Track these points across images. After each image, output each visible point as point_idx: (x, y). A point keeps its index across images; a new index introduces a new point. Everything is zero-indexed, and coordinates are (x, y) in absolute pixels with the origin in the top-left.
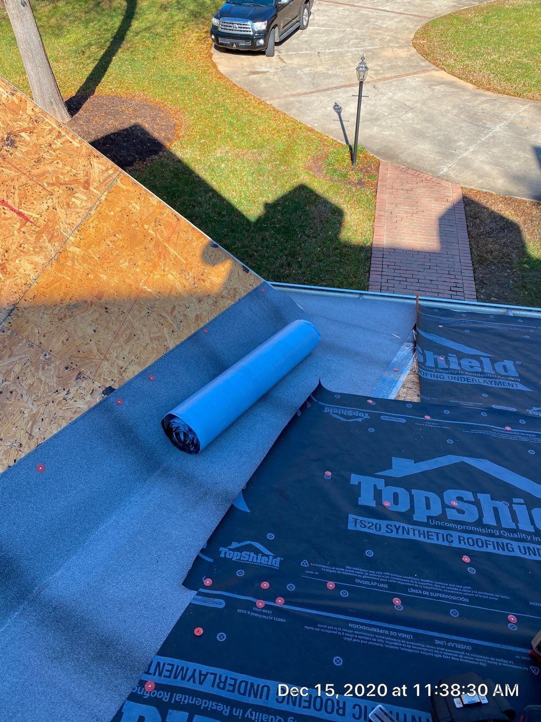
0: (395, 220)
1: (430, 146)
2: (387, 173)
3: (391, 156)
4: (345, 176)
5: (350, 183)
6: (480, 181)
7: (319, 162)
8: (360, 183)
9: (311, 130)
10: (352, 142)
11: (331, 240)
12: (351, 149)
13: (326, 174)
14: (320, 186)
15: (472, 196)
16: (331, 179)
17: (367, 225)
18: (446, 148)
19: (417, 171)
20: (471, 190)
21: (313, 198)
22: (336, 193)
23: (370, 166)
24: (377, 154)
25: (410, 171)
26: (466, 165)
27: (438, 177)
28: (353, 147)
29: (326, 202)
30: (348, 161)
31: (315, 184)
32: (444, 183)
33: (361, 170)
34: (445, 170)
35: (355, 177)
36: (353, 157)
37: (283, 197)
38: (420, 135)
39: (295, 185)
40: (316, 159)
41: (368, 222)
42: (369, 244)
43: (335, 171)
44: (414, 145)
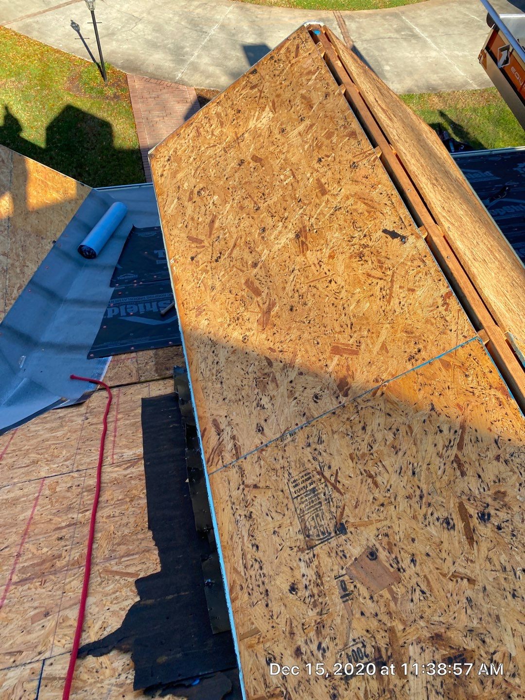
0: (151, 124)
1: (163, 55)
2: (136, 84)
3: (135, 68)
4: (101, 92)
5: (107, 98)
6: (207, 81)
7: (75, 80)
8: (116, 97)
9: (58, 51)
10: (98, 60)
11: (107, 149)
12: (99, 67)
13: (85, 92)
14: (83, 103)
15: (203, 94)
16: (91, 97)
17: (131, 132)
18: (179, 56)
19: (158, 79)
20: (203, 90)
21: (81, 115)
22: (99, 108)
23: (120, 80)
24: (123, 68)
25: (152, 81)
26: (195, 67)
27: (176, 83)
28: (100, 64)
29: (93, 118)
30: (100, 78)
31: (79, 103)
32: (181, 87)
33: (113, 85)
34: (180, 75)
35: (110, 92)
36: (103, 74)
37: (55, 120)
38: (153, 45)
39: (62, 106)
40: (72, 80)
41: (131, 130)
42: (137, 147)
43: (92, 89)
44: (150, 56)
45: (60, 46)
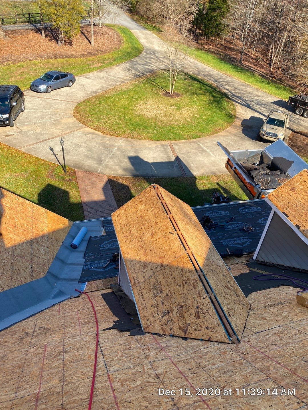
0: (87, 191)
1: (92, 161)
2: (80, 174)
3: (79, 167)
4: (64, 178)
5: (66, 180)
6: (112, 173)
7: (52, 172)
8: (70, 180)
9: (44, 160)
10: (62, 162)
11: (67, 203)
12: (63, 167)
13: (56, 178)
14: (55, 183)
15: (111, 178)
16: (59, 180)
17: (78, 195)
18: (100, 161)
19: (90, 172)
20: (110, 176)
21: (54, 188)
22: (63, 185)
23: (72, 173)
24: (74, 167)
25: (87, 172)
26: (107, 166)
27: (98, 173)
29: (60, 189)
30: (63, 172)
31: (53, 183)
32: (100, 175)
33: (69, 174)
34: (100, 170)
35: (67, 178)
36: (65, 171)
37: (42, 190)
38: (88, 157)
39: (46, 185)
40: (50, 173)
41: (78, 194)
42: (80, 202)
43: (59, 176)
44: (86, 162)
45: (44, 158)
